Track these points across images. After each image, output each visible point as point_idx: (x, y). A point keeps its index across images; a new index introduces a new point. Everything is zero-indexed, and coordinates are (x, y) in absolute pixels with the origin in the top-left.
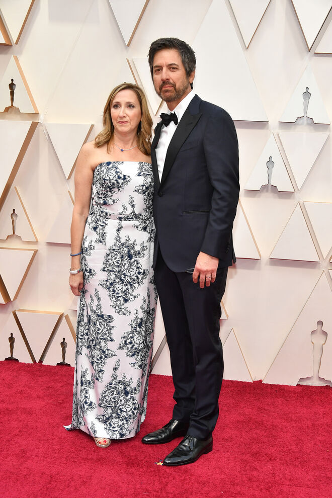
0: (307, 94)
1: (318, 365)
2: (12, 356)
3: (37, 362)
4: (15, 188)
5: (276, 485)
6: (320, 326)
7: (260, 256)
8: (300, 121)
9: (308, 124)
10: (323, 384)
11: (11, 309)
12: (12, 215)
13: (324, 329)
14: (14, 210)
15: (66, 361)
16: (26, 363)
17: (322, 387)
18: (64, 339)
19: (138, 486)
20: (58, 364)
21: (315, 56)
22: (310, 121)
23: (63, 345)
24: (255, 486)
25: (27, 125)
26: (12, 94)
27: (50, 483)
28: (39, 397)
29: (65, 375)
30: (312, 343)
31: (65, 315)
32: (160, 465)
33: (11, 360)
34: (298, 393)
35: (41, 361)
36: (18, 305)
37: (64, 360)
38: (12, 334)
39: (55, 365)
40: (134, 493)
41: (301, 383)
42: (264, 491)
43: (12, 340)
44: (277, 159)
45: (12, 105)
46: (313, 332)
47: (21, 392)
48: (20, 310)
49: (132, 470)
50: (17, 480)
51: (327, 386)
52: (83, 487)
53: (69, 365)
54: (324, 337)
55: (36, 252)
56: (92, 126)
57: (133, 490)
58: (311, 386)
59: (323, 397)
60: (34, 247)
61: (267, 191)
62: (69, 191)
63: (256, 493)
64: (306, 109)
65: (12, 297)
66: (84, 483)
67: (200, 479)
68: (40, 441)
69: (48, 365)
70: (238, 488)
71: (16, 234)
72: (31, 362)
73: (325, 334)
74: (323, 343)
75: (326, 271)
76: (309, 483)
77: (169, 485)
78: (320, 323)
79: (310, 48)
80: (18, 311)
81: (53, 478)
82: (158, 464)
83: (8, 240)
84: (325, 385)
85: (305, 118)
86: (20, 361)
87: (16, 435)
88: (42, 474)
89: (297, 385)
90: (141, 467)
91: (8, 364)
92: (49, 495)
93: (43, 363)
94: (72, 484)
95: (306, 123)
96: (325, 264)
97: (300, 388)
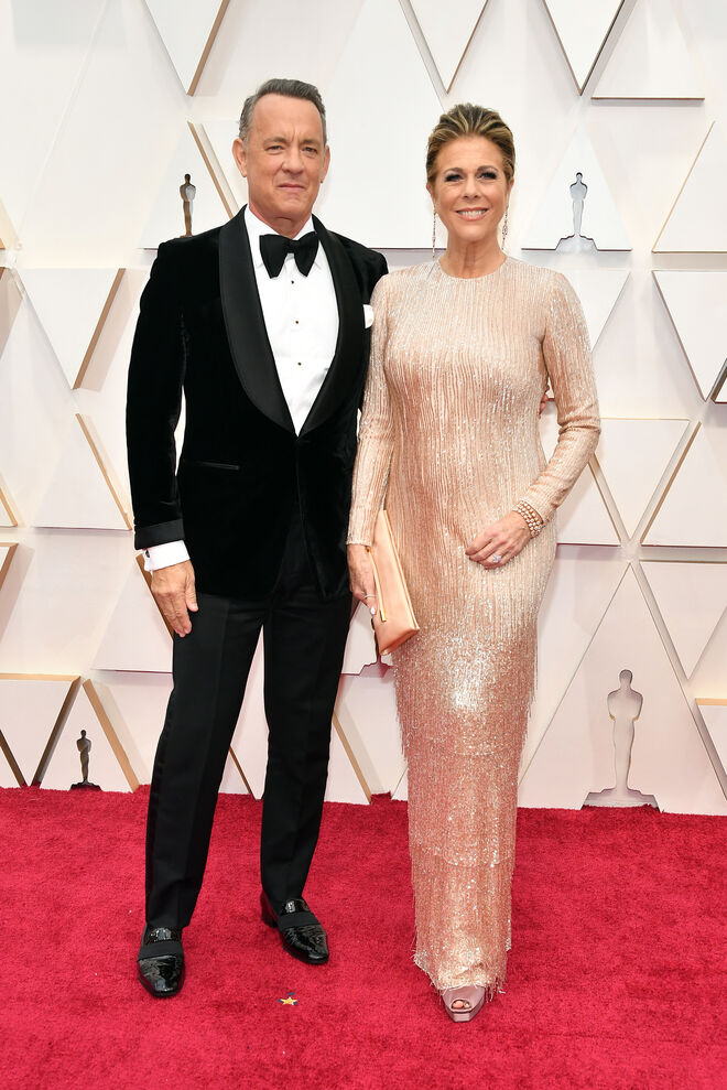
0: (579, 186)
1: (625, 764)
3: (29, 784)
5: (541, 1037)
6: (626, 681)
8: (567, 246)
9: (583, 252)
10: (638, 803)
15: (90, 780)
16: (5, 787)
17: (634, 809)
18: (83, 733)
19: (240, 1056)
20: (73, 787)
21: (594, 105)
22: (588, 245)
23: (83, 745)
24: (493, 1042)
27: (47, 1060)
28: (30, 862)
29: (88, 811)
30: (612, 717)
31: (83, 680)
32: (288, 1005)
34: (585, 825)
35: (37, 782)
37: (85, 778)
39: (68, 788)
40: (232, 1074)
41: (592, 803)
42: (514, 1051)
46: (612, 694)
49: (228, 1019)
51: (646, 805)
52: (119, 1065)
53: (98, 787)
54: (634, 705)
55: (13, 549)
56: (121, 272)
57: (229, 1066)
58: (613, 808)
59: (637, 832)
60: (12, 539)
62: (78, 416)
63: (497, 1057)
64: (577, 220)
66: (123, 1056)
67: (376, 1032)
68: (27, 964)
69: (52, 791)
70: (457, 1047)
72: (15, 784)
73: (638, 697)
74: (635, 716)
75: (634, 564)
76: (609, 1027)
77: (309, 1052)
78: (626, 675)
79: (581, 87)
81: (55, 1048)
82: (285, 1002)
84: (641, 804)
85: (577, 238)
88: (30, 1040)
89: (583, 807)
90: (249, 1012)
93: (42, 787)
94: (97, 1059)
95: (578, 248)
96: (631, 550)
97: (590, 814)
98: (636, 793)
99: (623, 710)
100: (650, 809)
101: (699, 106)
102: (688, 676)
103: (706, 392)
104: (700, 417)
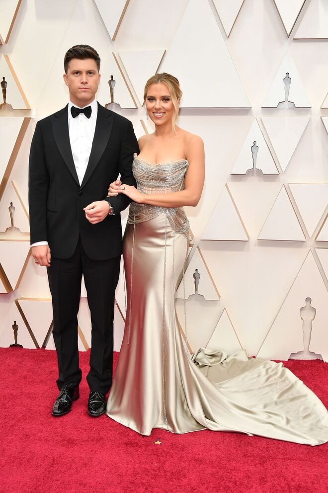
0: (288, 79)
1: (308, 340)
2: (16, 342)
3: (41, 347)
4: (12, 182)
5: (271, 460)
6: (309, 303)
7: (249, 238)
8: (282, 106)
9: (290, 108)
11: (13, 299)
12: (10, 207)
13: (312, 305)
14: (11, 203)
16: (30, 349)
17: (312, 361)
19: (137, 466)
21: (294, 42)
22: (292, 106)
24: (249, 462)
25: (21, 120)
26: (4, 91)
27: (52, 466)
28: (42, 381)
30: (302, 319)
32: (158, 444)
33: (16, 347)
35: (44, 346)
36: (20, 294)
38: (15, 322)
40: (133, 473)
42: (258, 466)
43: (15, 327)
44: (261, 144)
45: (5, 102)
46: (302, 309)
47: (25, 378)
48: (22, 299)
49: (131, 450)
50: (21, 464)
51: (317, 359)
52: (83, 469)
54: (312, 314)
57: (132, 470)
58: (302, 361)
59: (314, 371)
61: (253, 175)
63: (251, 468)
64: (287, 94)
65: (13, 287)
66: (85, 465)
67: (197, 457)
68: (42, 425)
69: (51, 350)
70: (233, 463)
71: (14, 226)
72: (34, 347)
73: (314, 310)
74: (313, 319)
75: (313, 250)
76: (302, 456)
77: (167, 464)
78: (308, 300)
79: (288, 34)
80: (20, 299)
81: (55, 461)
82: (156, 443)
83: (8, 231)
84: (315, 359)
85: (286, 103)
86: (24, 347)
87: (19, 420)
88: (44, 457)
89: (289, 359)
90: (140, 447)
91: (13, 350)
92: (51, 478)
93: (46, 349)
94: (74, 466)
95: (287, 107)
96: (311, 243)
97: (292, 362)
98: (313, 353)
99: (307, 315)
100: (319, 362)
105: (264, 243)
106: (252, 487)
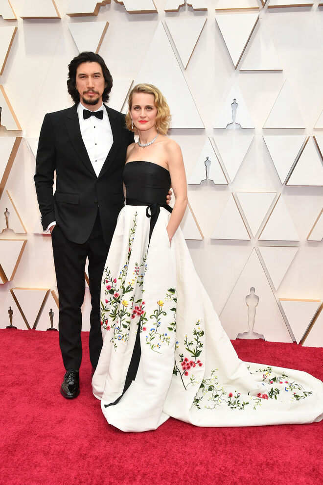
0: (235, 104)
1: (253, 323)
2: (11, 324)
3: (32, 329)
4: (7, 191)
6: (253, 292)
7: (203, 237)
8: (230, 127)
9: (237, 129)
10: (258, 338)
11: (9, 288)
12: (5, 212)
13: (256, 293)
14: (7, 209)
15: (54, 327)
16: (23, 330)
17: (256, 340)
18: (51, 310)
20: (48, 330)
21: (241, 73)
22: (238, 127)
23: (51, 314)
25: (13, 140)
27: (32, 423)
29: (52, 338)
30: (247, 305)
31: (51, 290)
33: (11, 328)
34: (237, 346)
35: (34, 328)
36: (15, 284)
37: (52, 327)
38: (10, 307)
39: (46, 330)
41: (240, 338)
43: (11, 312)
44: (213, 159)
46: (247, 297)
47: (17, 353)
48: (16, 288)
50: (6, 421)
51: (260, 339)
53: (57, 330)
54: (256, 300)
55: (26, 242)
58: (247, 340)
59: (256, 348)
60: (25, 238)
61: (206, 185)
65: (9, 279)
69: (40, 331)
71: (9, 228)
72: (27, 329)
73: (258, 298)
74: (256, 305)
75: (256, 247)
78: (253, 289)
79: (236, 66)
80: (15, 289)
81: (35, 419)
83: (4, 233)
84: (259, 338)
85: (234, 124)
87: (9, 386)
88: (26, 416)
89: (237, 339)
91: (9, 331)
93: (36, 330)
94: (50, 423)
95: (235, 128)
96: (254, 242)
97: (239, 341)
98: (256, 334)
99: (252, 302)
100: (262, 341)
101: (280, 73)
102: (276, 290)
103: (283, 181)
104: (281, 191)
105: (216, 241)
106: (195, 440)
